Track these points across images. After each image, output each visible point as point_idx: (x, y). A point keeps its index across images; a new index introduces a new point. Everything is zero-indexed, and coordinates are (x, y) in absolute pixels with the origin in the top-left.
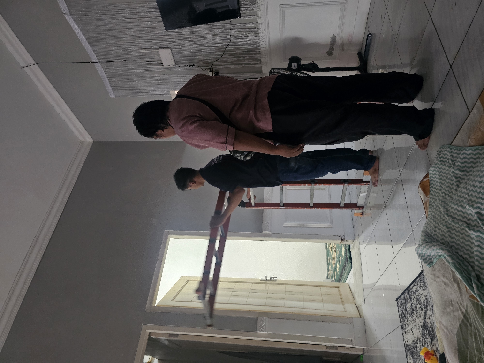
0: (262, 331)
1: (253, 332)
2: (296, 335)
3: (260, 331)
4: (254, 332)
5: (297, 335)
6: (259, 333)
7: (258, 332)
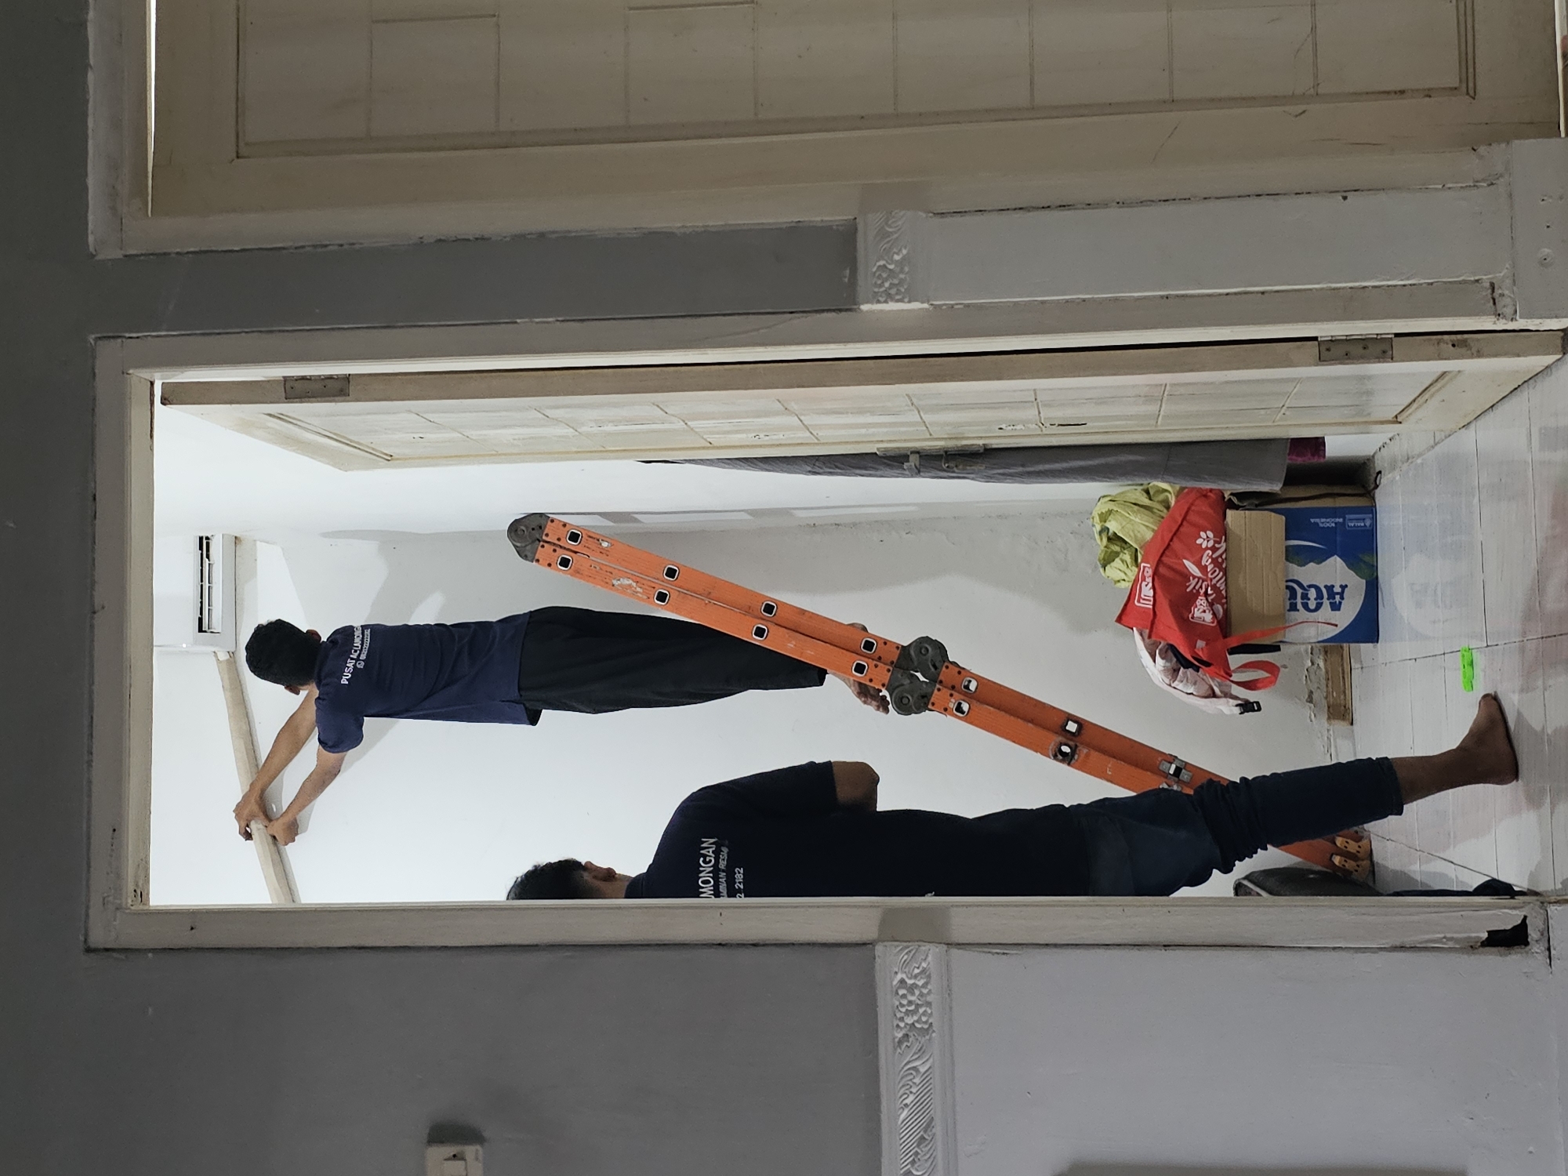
0: (889, 297)
1: (834, 311)
2: (1116, 299)
3: (879, 302)
4: (840, 310)
5: (1123, 300)
6: (872, 312)
7: (865, 307)
